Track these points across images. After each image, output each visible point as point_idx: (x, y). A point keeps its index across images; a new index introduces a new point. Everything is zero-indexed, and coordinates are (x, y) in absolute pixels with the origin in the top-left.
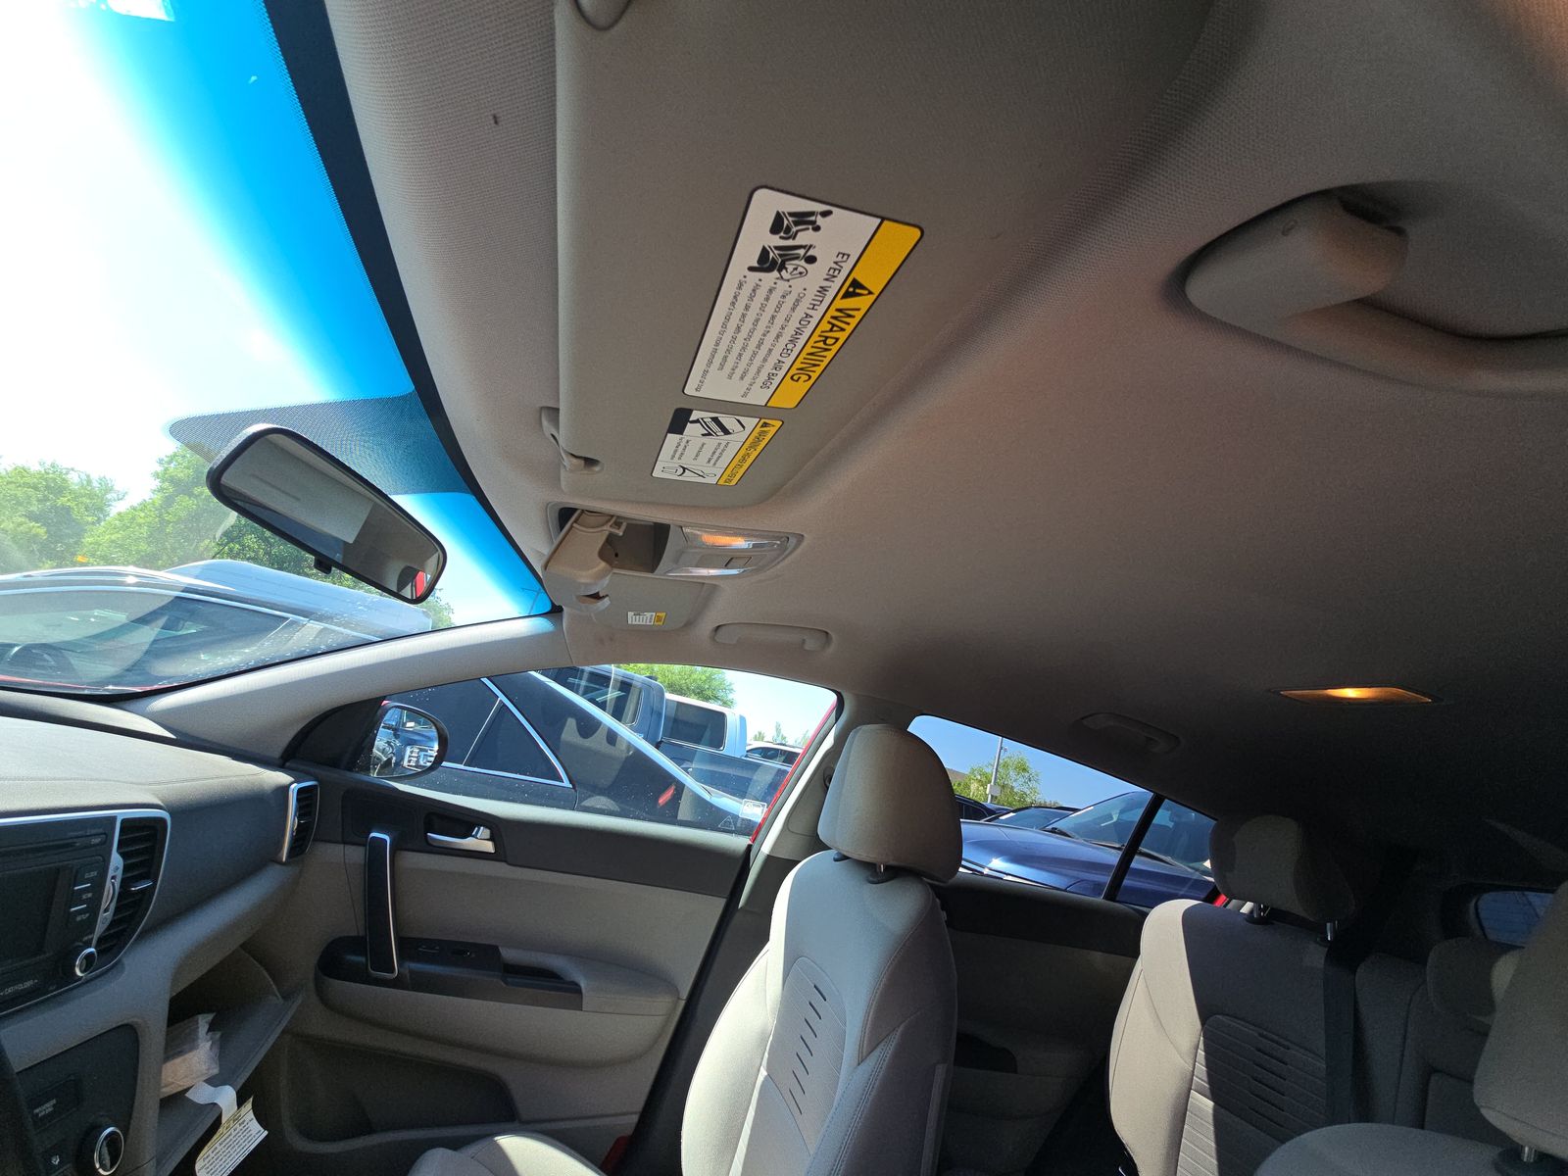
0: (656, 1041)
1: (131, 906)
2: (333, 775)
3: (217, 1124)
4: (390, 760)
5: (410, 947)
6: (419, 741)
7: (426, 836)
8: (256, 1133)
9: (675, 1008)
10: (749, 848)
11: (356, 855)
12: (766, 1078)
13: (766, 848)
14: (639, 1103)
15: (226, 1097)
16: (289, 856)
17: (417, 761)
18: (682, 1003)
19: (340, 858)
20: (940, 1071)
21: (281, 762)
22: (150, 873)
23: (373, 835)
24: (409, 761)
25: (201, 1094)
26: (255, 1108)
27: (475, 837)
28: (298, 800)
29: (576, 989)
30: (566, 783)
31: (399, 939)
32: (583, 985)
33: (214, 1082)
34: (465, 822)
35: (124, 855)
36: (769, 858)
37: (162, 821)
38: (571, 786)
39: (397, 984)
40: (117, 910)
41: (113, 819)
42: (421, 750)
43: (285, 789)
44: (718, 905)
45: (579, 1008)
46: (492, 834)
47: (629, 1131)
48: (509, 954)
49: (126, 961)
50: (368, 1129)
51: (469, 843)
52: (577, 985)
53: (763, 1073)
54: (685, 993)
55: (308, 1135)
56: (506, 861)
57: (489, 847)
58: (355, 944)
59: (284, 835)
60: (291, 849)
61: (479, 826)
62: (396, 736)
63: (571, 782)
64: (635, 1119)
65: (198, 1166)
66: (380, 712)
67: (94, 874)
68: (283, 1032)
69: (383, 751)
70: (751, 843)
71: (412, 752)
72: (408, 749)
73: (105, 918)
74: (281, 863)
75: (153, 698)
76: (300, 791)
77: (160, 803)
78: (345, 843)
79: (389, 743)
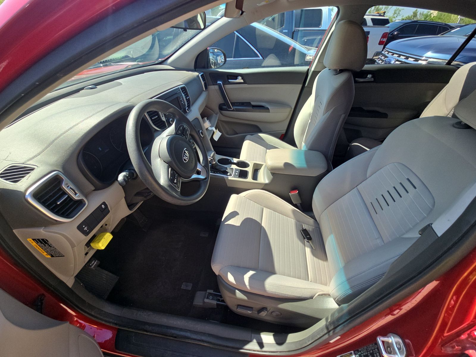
0: (287, 118)
1: (188, 101)
2: (205, 70)
3: (214, 132)
4: (215, 61)
5: (234, 104)
6: (220, 54)
7: (228, 81)
8: (220, 134)
9: (291, 110)
10: (308, 69)
11: (217, 87)
12: (310, 122)
13: (313, 69)
14: (286, 129)
15: (214, 129)
16: (205, 89)
17: (221, 61)
18: (293, 110)
19: (214, 88)
20: (343, 116)
21: (195, 70)
22: (188, 96)
23: (218, 82)
24: (219, 61)
25: (210, 129)
26: (218, 130)
27: (238, 79)
28: (202, 78)
29: (268, 109)
30: (261, 58)
31: (231, 103)
32: (269, 108)
33: (211, 127)
34: (235, 76)
35: (184, 93)
36: (313, 71)
37: (184, 87)
38: (262, 58)
39: (233, 111)
40: (187, 102)
41: (179, 88)
42: (221, 57)
43: (198, 76)
44: (300, 86)
45: (269, 112)
46: (242, 78)
47: (284, 133)
48: (253, 103)
49: (192, 109)
50: (237, 134)
51: (237, 81)
52: (268, 108)
53: (310, 121)
54: (293, 107)
55: (228, 135)
56: (246, 84)
57: (242, 81)
58: (224, 104)
59: (202, 85)
60: (205, 88)
61: (239, 76)
62: (214, 55)
63: (262, 57)
64: (285, 131)
65: (214, 138)
66: (208, 51)
67: (181, 97)
68: (218, 120)
69: (213, 60)
70: (309, 68)
71: (219, 58)
72: (218, 58)
73: (186, 103)
74: (204, 91)
75: (166, 61)
76: (201, 76)
77: (182, 84)
78: (214, 85)
79: (213, 57)
